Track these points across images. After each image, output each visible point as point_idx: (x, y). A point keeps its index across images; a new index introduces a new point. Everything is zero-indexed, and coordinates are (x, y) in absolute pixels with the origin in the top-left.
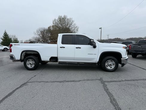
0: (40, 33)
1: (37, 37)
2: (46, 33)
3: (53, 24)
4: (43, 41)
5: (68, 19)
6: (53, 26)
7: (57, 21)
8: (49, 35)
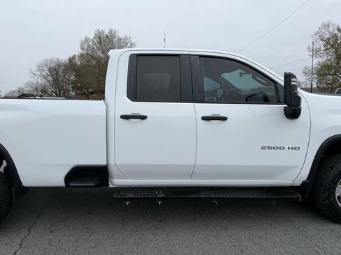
0: (46, 72)
1: (40, 82)
2: (64, 73)
3: (82, 49)
4: (56, 93)
5: (121, 39)
6: (81, 56)
7: (91, 43)
8: (73, 78)
